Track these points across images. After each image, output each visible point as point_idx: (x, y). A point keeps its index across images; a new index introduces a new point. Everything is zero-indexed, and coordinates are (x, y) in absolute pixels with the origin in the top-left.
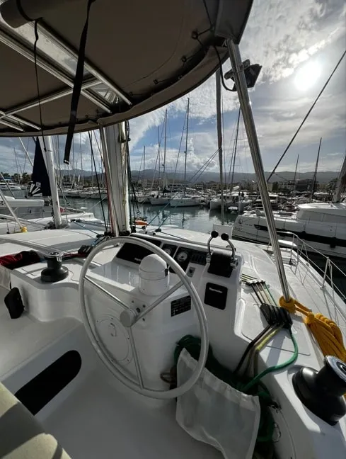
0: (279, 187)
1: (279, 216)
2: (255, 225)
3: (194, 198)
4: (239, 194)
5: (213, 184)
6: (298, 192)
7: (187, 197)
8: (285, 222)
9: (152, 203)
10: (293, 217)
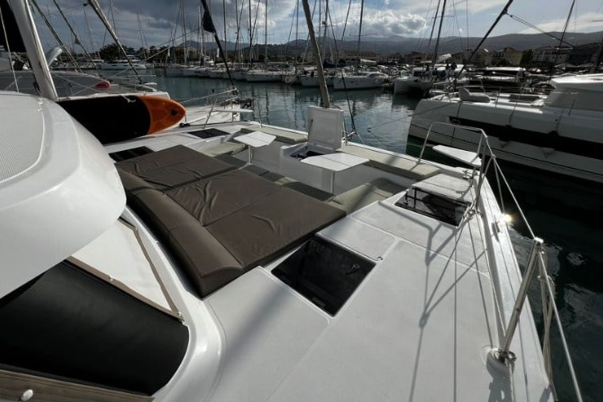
0: (535, 59)
1: (507, 101)
2: (451, 118)
3: (372, 76)
4: (447, 67)
5: (417, 56)
6: (570, 66)
7: (360, 74)
8: (514, 111)
9: (304, 84)
10: (539, 103)
